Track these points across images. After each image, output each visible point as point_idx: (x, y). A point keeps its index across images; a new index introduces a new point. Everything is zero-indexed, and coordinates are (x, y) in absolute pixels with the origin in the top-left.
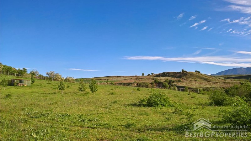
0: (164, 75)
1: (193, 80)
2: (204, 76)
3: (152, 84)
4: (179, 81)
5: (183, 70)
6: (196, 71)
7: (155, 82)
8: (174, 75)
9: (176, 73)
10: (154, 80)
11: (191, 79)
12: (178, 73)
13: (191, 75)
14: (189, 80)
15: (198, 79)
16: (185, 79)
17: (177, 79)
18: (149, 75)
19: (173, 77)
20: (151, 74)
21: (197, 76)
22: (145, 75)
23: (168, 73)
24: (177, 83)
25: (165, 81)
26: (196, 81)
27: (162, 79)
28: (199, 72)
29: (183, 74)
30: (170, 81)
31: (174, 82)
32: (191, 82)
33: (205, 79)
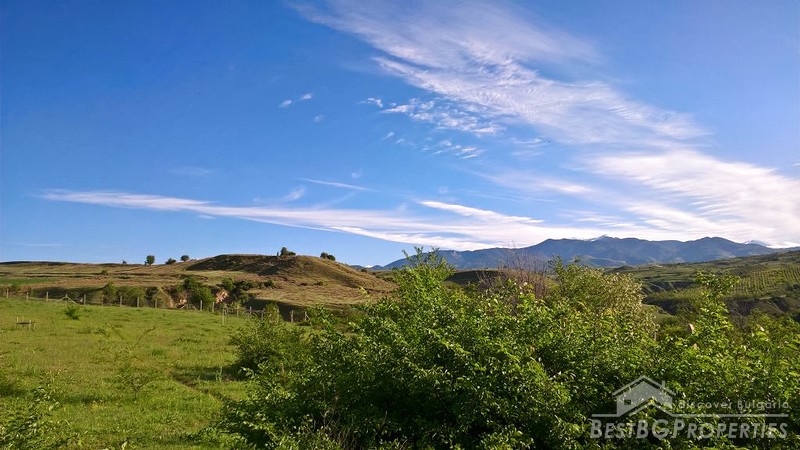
0: (221, 262)
1: (310, 281)
2: (343, 269)
3: (173, 292)
4: (268, 285)
5: (284, 251)
6: (323, 255)
7: (186, 286)
8: (255, 264)
9: (261, 256)
10: (182, 281)
11: (305, 280)
12: (269, 259)
13: (308, 265)
14: (299, 280)
15: (325, 280)
16: (286, 280)
17: (263, 279)
18: (171, 262)
19: (249, 271)
20: (179, 260)
21: (324, 269)
22: (157, 262)
23: (237, 258)
24: (260, 291)
25: (220, 283)
26: (319, 284)
27: (215, 276)
28: (331, 258)
29: (284, 264)
30: (239, 284)
31: (250, 286)
32: (304, 287)
33: (346, 278)
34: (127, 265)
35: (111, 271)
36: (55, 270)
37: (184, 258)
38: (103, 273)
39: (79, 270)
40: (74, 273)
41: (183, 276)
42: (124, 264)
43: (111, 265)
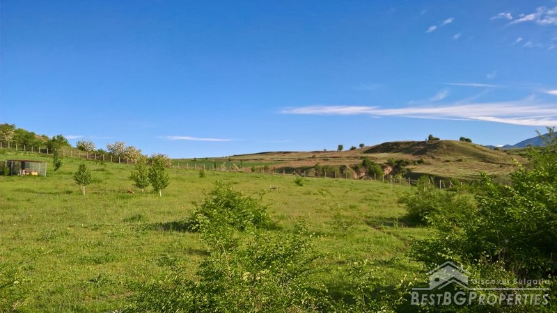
0: (386, 147)
1: (452, 158)
2: (478, 149)
3: (356, 168)
4: (420, 162)
5: (430, 137)
6: (462, 139)
7: (364, 164)
8: (410, 147)
9: (413, 142)
10: (361, 161)
11: (448, 158)
12: (419, 143)
13: (450, 147)
14: (443, 158)
15: (464, 157)
16: (433, 158)
17: (416, 158)
18: (353, 149)
19: (406, 153)
20: (358, 147)
21: (463, 150)
22: (344, 149)
23: (396, 144)
24: (414, 167)
25: (386, 161)
26: (460, 160)
27: (382, 157)
28: (468, 140)
29: (431, 147)
30: (399, 162)
31: (407, 163)
32: (448, 163)
33: (482, 156)
34: (327, 152)
35: (317, 155)
36: (287, 156)
37: (361, 146)
38: (313, 157)
39: (300, 156)
40: (296, 158)
41: (362, 158)
42: (325, 151)
43: (318, 152)
